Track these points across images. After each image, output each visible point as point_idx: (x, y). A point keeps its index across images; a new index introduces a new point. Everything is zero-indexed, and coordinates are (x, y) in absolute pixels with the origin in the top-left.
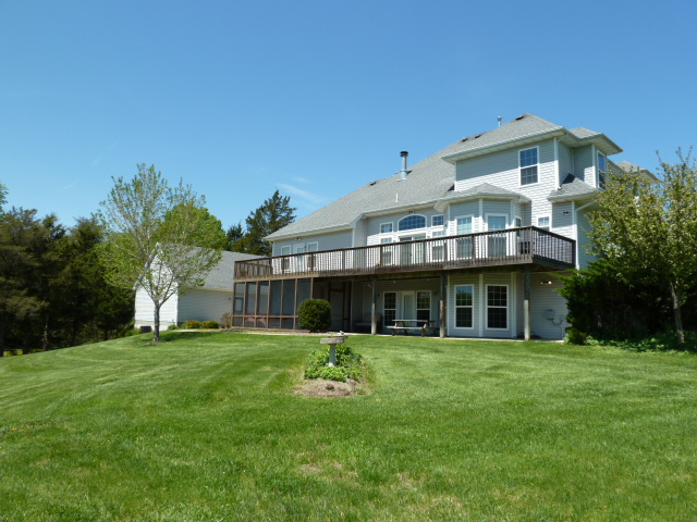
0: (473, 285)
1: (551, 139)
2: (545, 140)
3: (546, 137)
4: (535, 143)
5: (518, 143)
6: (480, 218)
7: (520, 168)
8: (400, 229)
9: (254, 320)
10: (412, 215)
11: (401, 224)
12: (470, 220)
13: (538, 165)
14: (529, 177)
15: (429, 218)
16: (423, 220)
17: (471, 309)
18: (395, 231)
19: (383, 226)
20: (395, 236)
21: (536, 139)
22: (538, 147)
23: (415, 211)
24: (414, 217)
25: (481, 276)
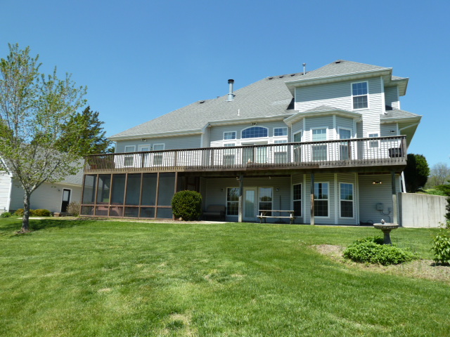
0: (328, 183)
1: (379, 77)
2: (374, 77)
3: (375, 74)
4: (365, 79)
5: (352, 78)
6: (334, 130)
7: (352, 96)
8: (243, 137)
9: (108, 209)
10: (254, 126)
11: (243, 133)
12: (324, 131)
13: (368, 95)
14: (361, 102)
15: (271, 129)
16: (266, 131)
17: (327, 201)
18: (238, 138)
19: (225, 134)
20: (238, 142)
21: (367, 75)
22: (367, 82)
23: (259, 123)
24: (257, 128)
25: (336, 175)
